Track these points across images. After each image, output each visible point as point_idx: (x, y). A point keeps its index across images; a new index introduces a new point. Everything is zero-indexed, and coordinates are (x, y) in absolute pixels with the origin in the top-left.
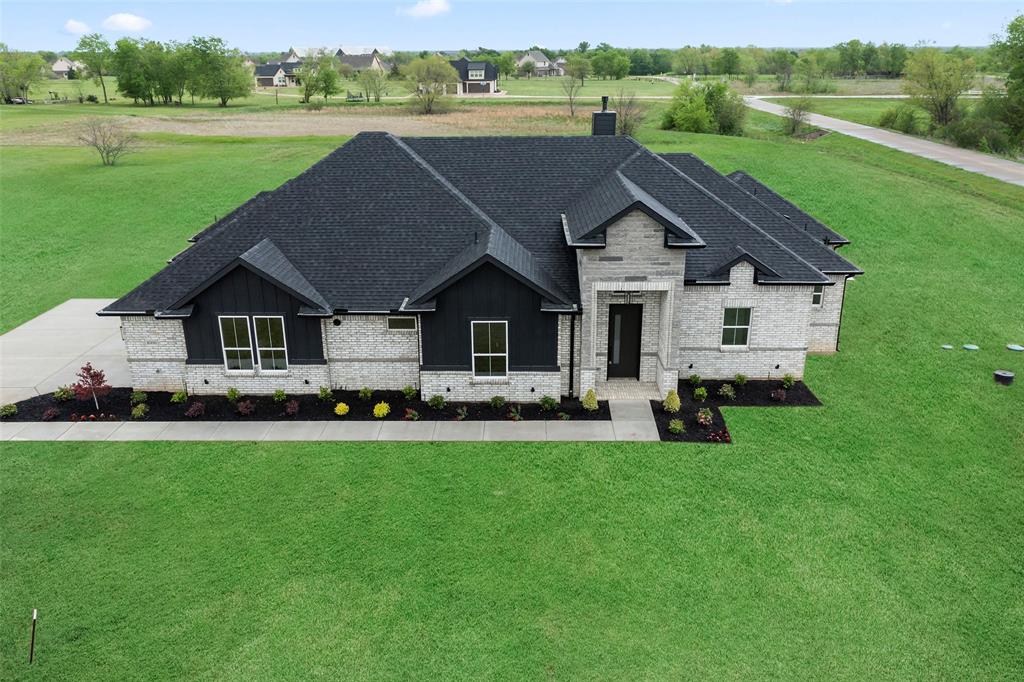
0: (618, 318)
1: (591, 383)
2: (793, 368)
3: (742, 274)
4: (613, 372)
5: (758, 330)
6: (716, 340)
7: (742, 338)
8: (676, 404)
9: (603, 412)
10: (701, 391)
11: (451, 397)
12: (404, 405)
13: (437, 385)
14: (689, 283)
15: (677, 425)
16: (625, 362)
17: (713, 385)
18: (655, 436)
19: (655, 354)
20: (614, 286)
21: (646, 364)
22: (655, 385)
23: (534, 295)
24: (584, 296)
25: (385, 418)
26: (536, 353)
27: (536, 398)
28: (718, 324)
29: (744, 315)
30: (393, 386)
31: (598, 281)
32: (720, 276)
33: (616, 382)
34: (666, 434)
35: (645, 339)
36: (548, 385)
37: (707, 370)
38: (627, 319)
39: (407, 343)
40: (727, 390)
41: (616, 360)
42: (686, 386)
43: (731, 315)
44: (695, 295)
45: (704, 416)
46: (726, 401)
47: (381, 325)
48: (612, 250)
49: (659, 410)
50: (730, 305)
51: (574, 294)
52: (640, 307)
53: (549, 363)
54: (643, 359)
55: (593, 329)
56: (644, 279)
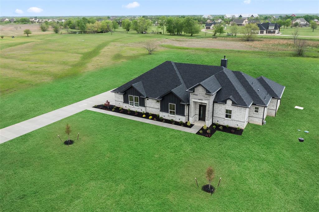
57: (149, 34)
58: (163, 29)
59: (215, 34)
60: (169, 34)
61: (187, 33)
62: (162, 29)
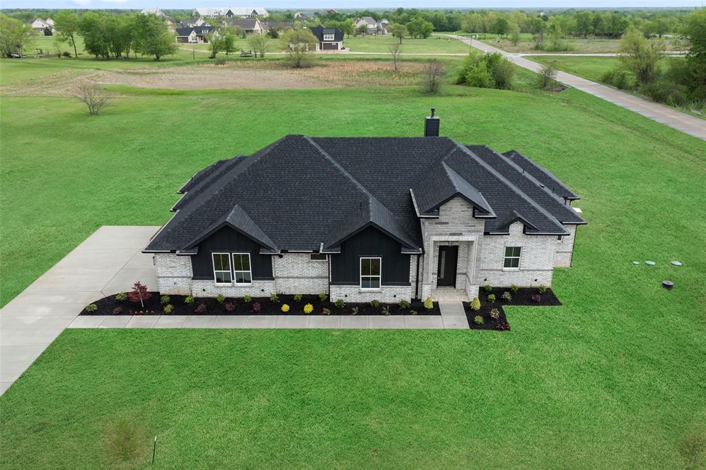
0: (444, 253)
1: (429, 293)
2: (545, 281)
3: (516, 228)
4: (441, 283)
5: (525, 260)
6: (501, 265)
7: (515, 263)
8: (477, 305)
9: (436, 310)
10: (492, 297)
11: (348, 300)
12: (321, 305)
13: (340, 293)
14: (486, 234)
15: (479, 319)
16: (448, 278)
17: (499, 291)
18: (466, 326)
19: (465, 274)
20: (443, 238)
21: (460, 279)
22: (465, 292)
23: (398, 245)
24: (425, 244)
25: (311, 314)
26: (397, 275)
27: (397, 300)
28: (502, 255)
29: (517, 251)
30: (312, 292)
31: (434, 235)
32: (504, 229)
33: (442, 289)
34: (473, 325)
35: (459, 265)
36: (403, 294)
37: (495, 282)
38: (449, 254)
39: (321, 268)
40: (507, 295)
41: (442, 276)
42: (483, 292)
43: (509, 251)
44: (488, 240)
45: (495, 314)
46: (506, 302)
47: (307, 258)
48: (442, 218)
49: (467, 307)
50: (509, 245)
51: (419, 242)
52: (457, 247)
53: (404, 281)
54: (458, 277)
55: (431, 262)
56: (461, 234)
57: (33, 58)
58: (72, 43)
59: (215, 53)
60: (93, 56)
61: (143, 54)
62: (69, 43)
